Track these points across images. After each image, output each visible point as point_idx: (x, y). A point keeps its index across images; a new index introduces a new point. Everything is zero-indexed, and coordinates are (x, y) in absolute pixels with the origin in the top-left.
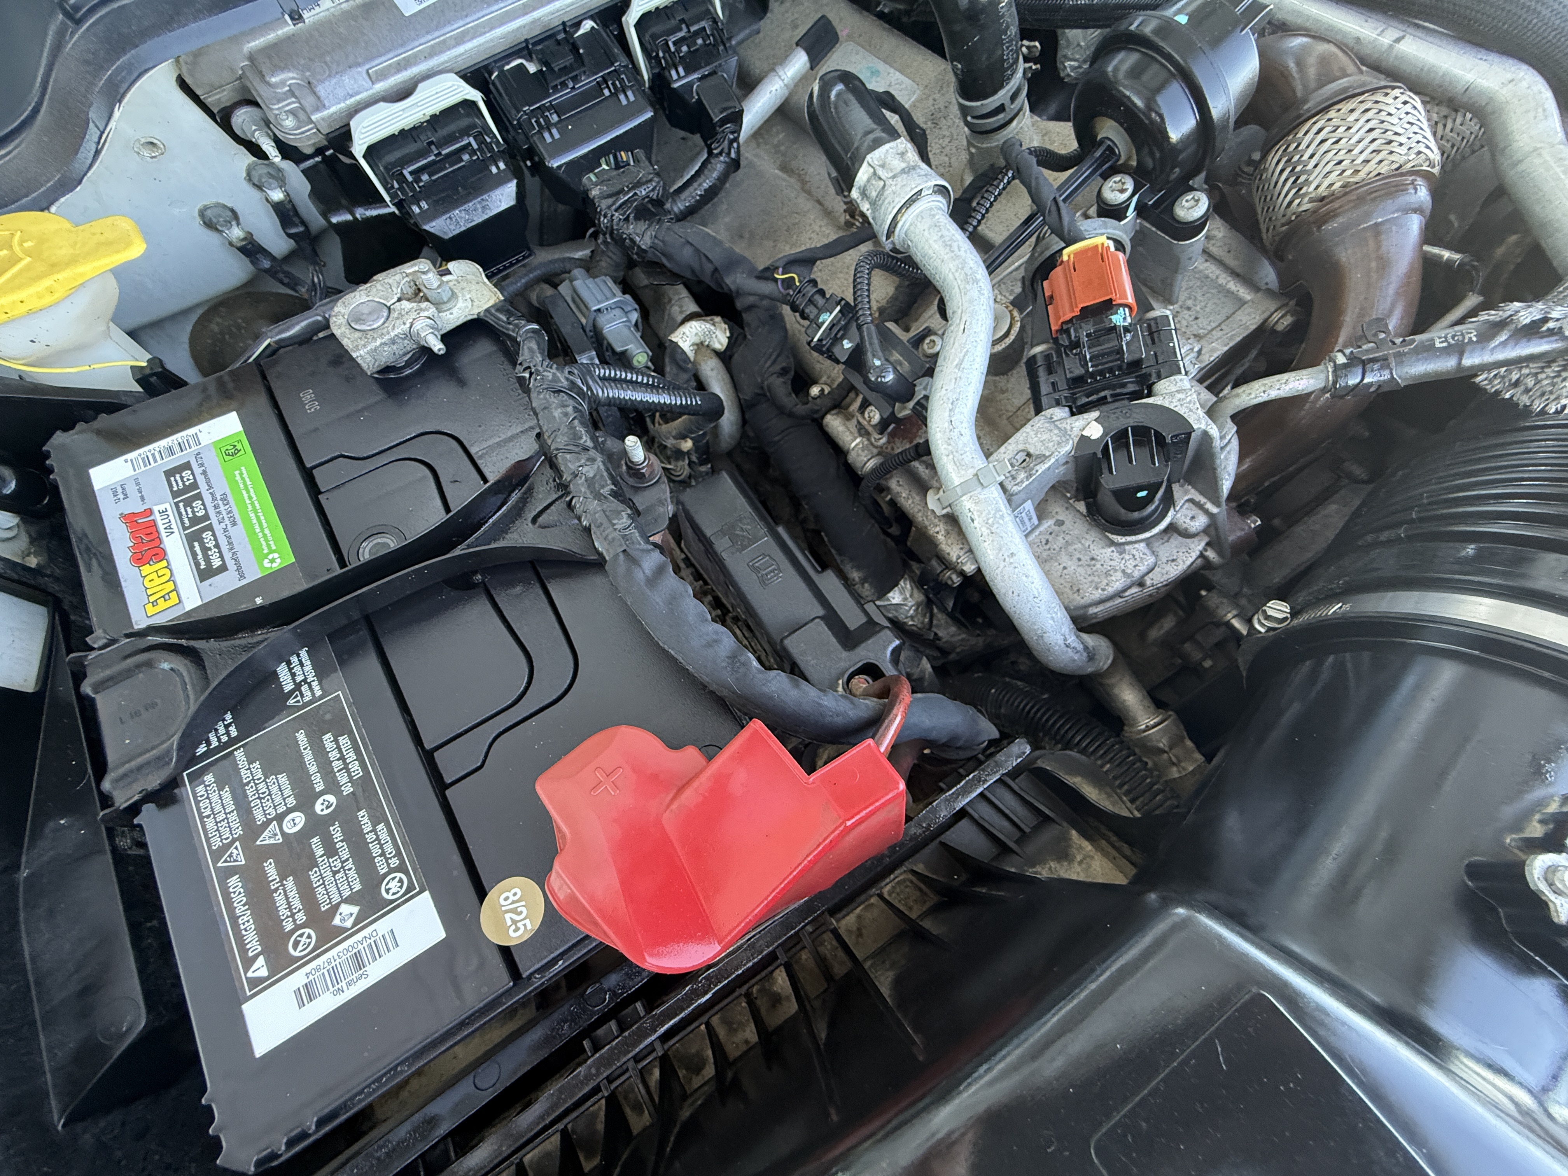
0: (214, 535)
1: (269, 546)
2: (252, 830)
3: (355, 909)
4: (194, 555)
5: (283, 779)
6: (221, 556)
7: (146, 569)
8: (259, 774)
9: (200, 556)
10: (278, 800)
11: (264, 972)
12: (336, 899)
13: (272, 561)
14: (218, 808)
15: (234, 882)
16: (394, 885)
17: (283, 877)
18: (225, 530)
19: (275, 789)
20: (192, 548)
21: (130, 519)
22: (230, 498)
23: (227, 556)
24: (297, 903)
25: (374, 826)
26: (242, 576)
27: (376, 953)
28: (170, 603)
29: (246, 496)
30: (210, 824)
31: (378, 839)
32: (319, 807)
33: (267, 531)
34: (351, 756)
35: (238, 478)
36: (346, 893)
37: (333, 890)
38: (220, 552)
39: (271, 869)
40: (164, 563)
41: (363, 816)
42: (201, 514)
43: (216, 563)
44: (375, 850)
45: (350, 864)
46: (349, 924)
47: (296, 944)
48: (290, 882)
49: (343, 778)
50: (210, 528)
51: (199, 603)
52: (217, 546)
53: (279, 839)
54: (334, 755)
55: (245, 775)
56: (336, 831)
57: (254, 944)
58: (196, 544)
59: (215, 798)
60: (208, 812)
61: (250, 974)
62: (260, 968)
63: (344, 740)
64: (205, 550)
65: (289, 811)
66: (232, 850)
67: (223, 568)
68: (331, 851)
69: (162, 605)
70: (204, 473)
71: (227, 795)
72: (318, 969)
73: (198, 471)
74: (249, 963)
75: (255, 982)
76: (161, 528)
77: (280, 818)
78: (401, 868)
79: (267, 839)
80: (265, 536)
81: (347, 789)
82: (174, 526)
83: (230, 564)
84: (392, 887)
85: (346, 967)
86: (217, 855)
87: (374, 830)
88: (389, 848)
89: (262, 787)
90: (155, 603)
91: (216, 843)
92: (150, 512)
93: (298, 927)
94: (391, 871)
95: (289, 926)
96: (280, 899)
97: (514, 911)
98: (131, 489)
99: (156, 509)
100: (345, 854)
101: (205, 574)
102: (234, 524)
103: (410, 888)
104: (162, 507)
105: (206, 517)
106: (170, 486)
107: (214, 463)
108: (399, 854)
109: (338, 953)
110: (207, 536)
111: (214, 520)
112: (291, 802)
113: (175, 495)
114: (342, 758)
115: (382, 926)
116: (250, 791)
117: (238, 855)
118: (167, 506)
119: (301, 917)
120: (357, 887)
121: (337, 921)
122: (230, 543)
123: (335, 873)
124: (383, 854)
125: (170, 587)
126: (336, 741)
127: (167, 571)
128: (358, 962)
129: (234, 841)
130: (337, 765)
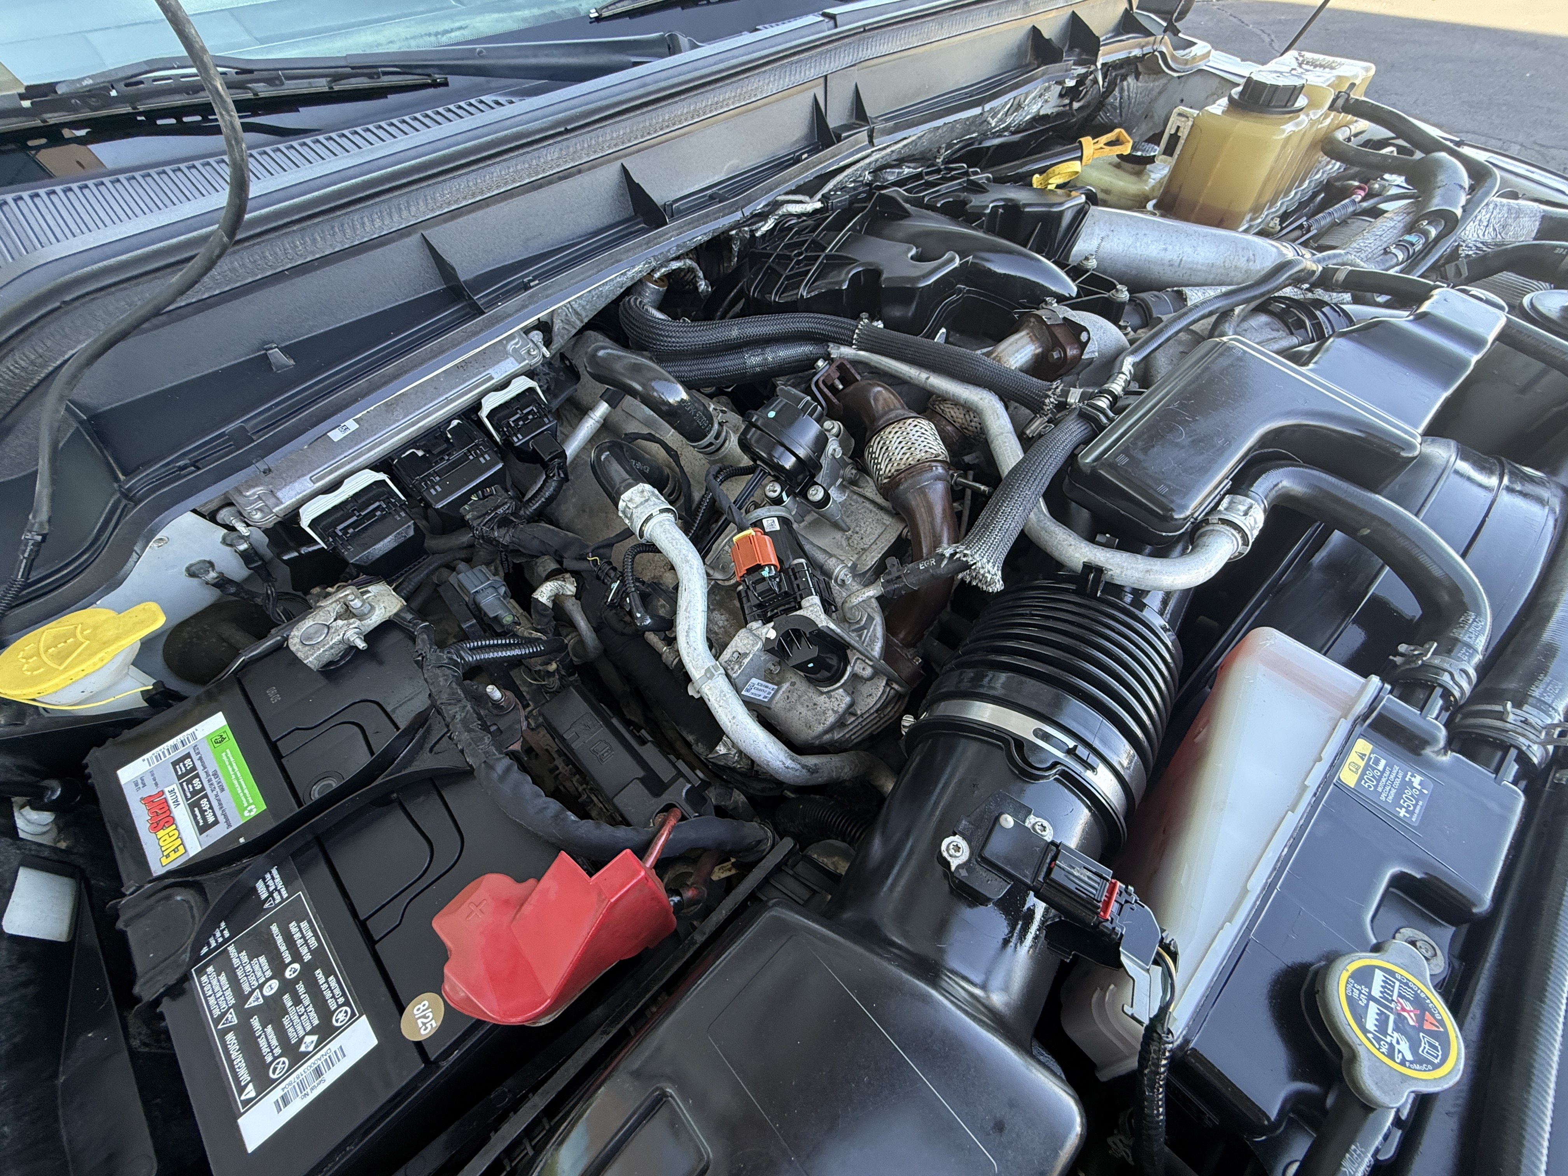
0: (209, 801)
1: (247, 801)
2: (241, 997)
3: (315, 1038)
4: (195, 817)
5: (263, 959)
6: (215, 815)
7: (161, 833)
8: (245, 959)
9: (199, 817)
10: (259, 974)
11: (253, 1094)
12: (301, 1033)
13: (250, 811)
14: (217, 988)
15: (230, 1037)
16: (341, 1016)
17: (264, 1027)
18: (217, 796)
19: (257, 967)
20: (193, 812)
21: (148, 801)
22: (219, 773)
23: (219, 813)
24: (274, 1042)
25: (327, 978)
26: (229, 825)
27: (330, 1063)
28: (178, 854)
29: (230, 769)
30: (212, 1001)
31: (329, 987)
32: (288, 974)
33: (246, 791)
34: (309, 934)
35: (225, 758)
36: (308, 1028)
37: (299, 1028)
38: (213, 812)
39: (255, 1023)
40: (174, 827)
41: (319, 974)
42: (199, 787)
43: (211, 819)
44: (328, 994)
45: (311, 1008)
46: (311, 1048)
47: (275, 1069)
48: (269, 1029)
49: (304, 950)
50: (206, 796)
51: (200, 849)
52: (211, 808)
53: (261, 1001)
54: (297, 936)
55: (236, 962)
56: (301, 988)
57: (244, 1075)
58: (196, 809)
59: (215, 982)
60: (210, 992)
61: (243, 1098)
62: (250, 1092)
63: (304, 925)
64: (202, 812)
65: (267, 980)
66: (228, 1015)
67: (216, 822)
68: (297, 1001)
69: (173, 856)
70: (200, 759)
71: (223, 978)
72: (290, 1084)
73: (195, 757)
74: (241, 1090)
75: (246, 1103)
76: (171, 802)
77: (261, 987)
78: (347, 1003)
79: (251, 1003)
80: (245, 795)
81: (307, 957)
82: (180, 799)
83: (221, 818)
84: (340, 1017)
85: (310, 1079)
86: (217, 1021)
87: (327, 982)
88: (337, 992)
89: (248, 968)
90: (168, 856)
91: (217, 1013)
92: (163, 792)
93: (275, 1058)
94: (339, 1006)
95: (269, 1059)
96: (262, 1042)
97: (424, 1017)
98: (149, 780)
99: (166, 790)
100: (307, 1001)
101: (203, 829)
102: (222, 790)
103: (353, 1014)
104: (170, 788)
105: (203, 789)
106: (176, 772)
107: (207, 751)
108: (344, 994)
109: (305, 1070)
110: (204, 802)
111: (208, 790)
112: (269, 974)
113: (179, 777)
114: (303, 937)
115: (333, 1046)
116: (239, 973)
117: (232, 1018)
118: (174, 786)
119: (277, 1051)
120: (316, 1022)
121: (303, 1048)
122: (220, 804)
123: (300, 1016)
124: (333, 997)
125: (179, 841)
126: (299, 927)
127: (176, 832)
128: (318, 1072)
129: (229, 1008)
130: (300, 942)
